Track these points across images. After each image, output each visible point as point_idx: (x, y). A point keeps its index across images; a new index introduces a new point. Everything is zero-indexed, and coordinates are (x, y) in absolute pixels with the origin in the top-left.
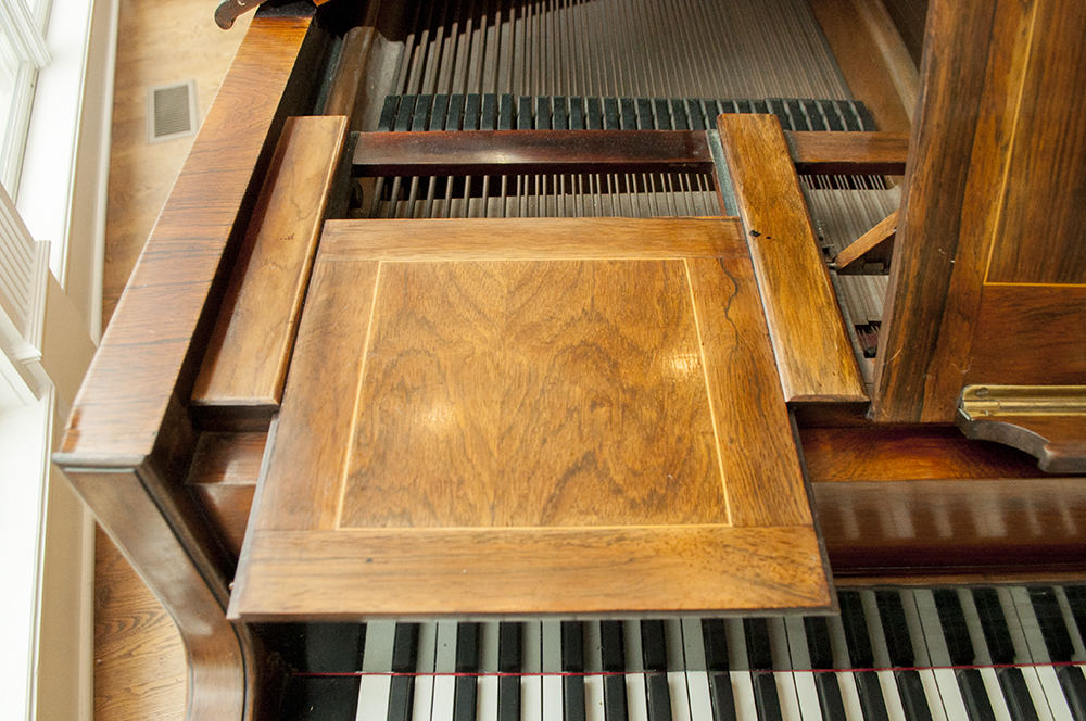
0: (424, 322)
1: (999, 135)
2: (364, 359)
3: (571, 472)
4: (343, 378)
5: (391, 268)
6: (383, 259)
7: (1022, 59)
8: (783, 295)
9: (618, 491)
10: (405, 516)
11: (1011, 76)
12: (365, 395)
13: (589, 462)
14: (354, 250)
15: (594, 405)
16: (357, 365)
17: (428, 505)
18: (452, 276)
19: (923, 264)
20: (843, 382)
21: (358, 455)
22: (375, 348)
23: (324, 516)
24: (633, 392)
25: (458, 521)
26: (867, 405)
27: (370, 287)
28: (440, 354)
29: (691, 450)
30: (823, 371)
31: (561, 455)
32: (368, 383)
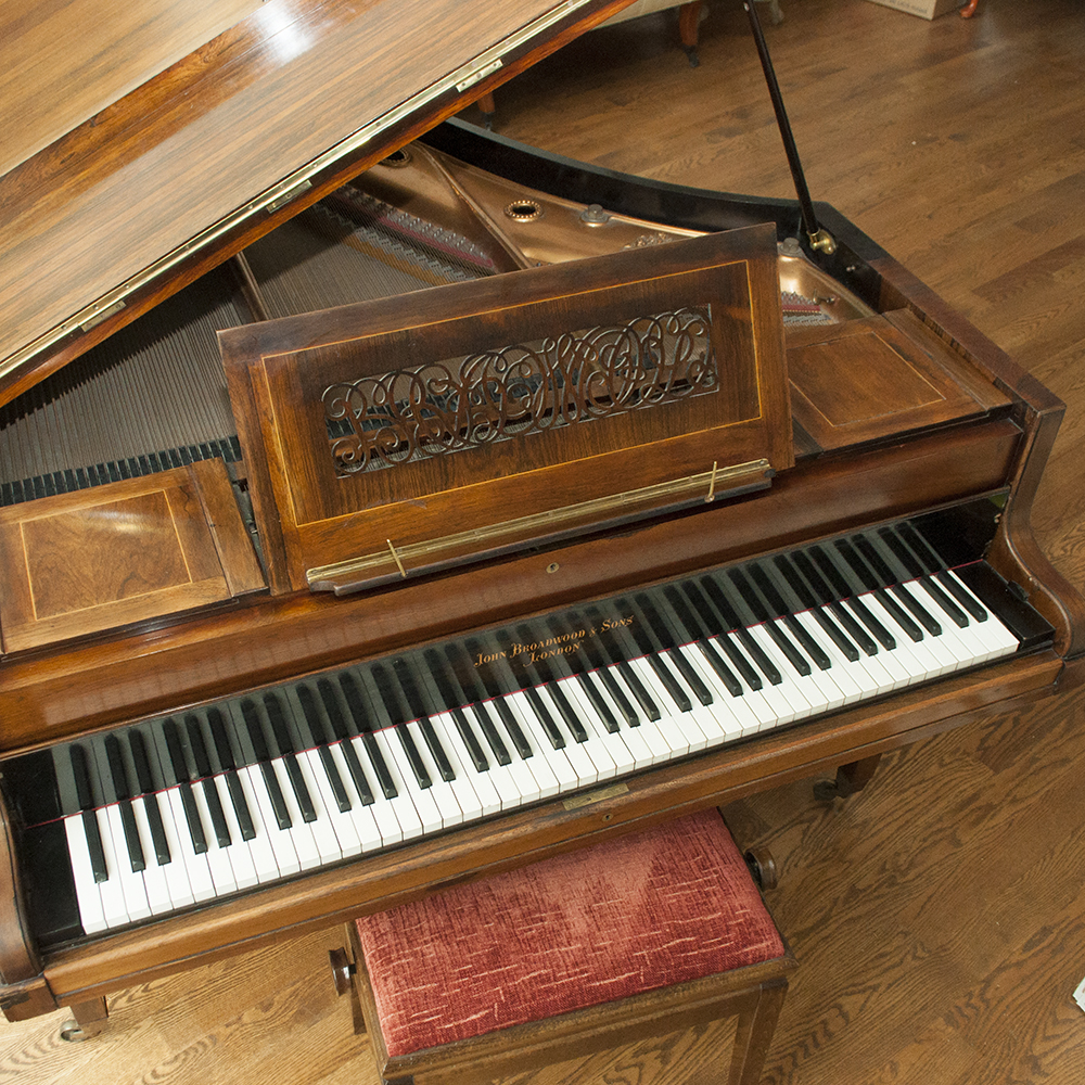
0: (49, 543)
1: (279, 469)
2: (27, 562)
3: (126, 581)
4: (20, 571)
5: (27, 524)
6: (21, 522)
7: (277, 440)
8: (228, 549)
9: (146, 582)
10: (62, 610)
11: (275, 447)
12: (32, 575)
13: (133, 576)
14: (6, 521)
15: (131, 556)
16: (24, 566)
17: (70, 604)
18: (57, 522)
19: (267, 525)
20: (256, 583)
21: (36, 596)
22: (30, 557)
23: (30, 619)
24: (148, 547)
25: (84, 607)
26: (269, 590)
27: (19, 534)
28: (61, 553)
29: (173, 562)
30: (248, 581)
31: (121, 576)
32: (31, 571)
